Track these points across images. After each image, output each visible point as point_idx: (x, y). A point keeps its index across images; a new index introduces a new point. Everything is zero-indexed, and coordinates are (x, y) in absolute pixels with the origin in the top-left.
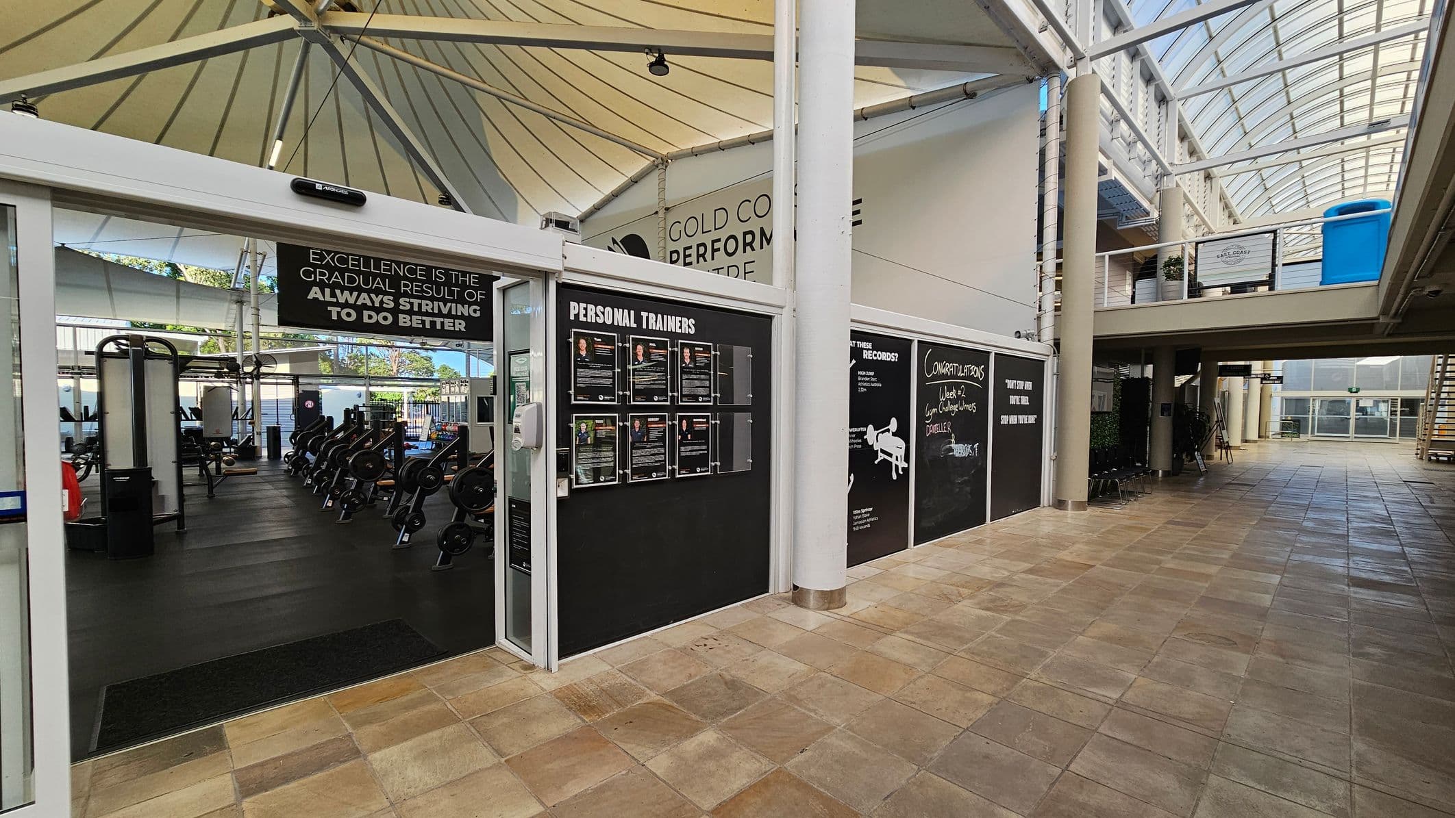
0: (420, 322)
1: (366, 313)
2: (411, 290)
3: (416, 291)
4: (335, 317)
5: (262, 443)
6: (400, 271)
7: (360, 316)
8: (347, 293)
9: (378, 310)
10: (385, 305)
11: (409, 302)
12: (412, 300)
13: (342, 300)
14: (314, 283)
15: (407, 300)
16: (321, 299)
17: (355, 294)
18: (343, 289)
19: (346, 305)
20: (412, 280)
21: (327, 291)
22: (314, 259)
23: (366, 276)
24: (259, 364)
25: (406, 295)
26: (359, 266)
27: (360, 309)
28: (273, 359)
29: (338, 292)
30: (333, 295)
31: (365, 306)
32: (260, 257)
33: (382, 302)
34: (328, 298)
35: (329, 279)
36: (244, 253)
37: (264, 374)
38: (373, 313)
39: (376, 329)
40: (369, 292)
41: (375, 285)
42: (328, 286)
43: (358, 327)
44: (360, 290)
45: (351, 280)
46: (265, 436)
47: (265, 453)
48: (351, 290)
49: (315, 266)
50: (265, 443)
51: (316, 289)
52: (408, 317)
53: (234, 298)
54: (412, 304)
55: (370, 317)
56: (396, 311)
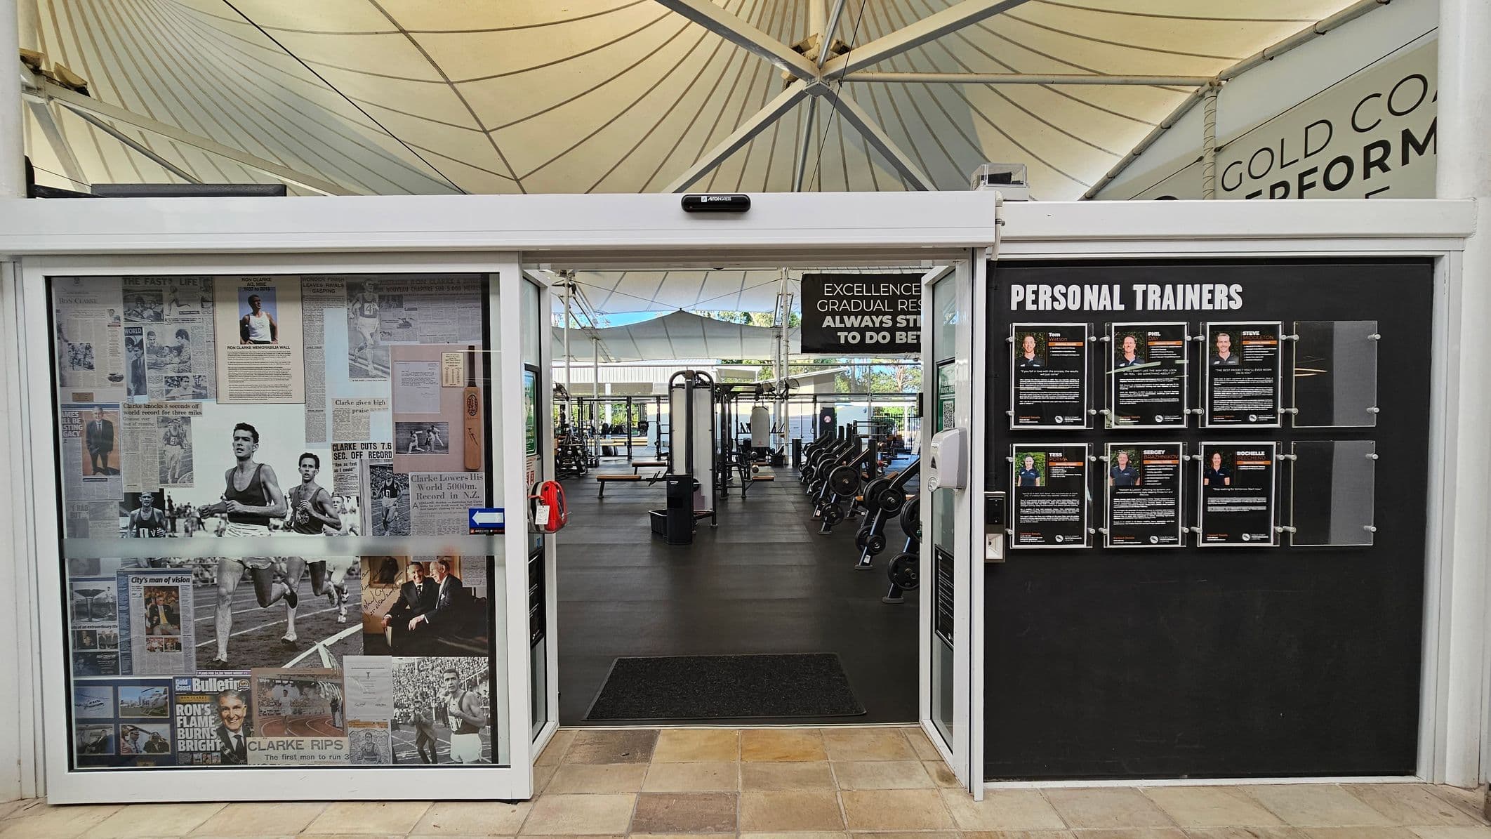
0: (915, 337)
1: (868, 334)
2: (908, 307)
3: (912, 307)
4: (842, 341)
5: (788, 452)
6: (897, 290)
7: (863, 338)
8: (853, 317)
9: (877, 331)
10: (884, 325)
11: (906, 319)
12: (908, 317)
13: (849, 325)
14: (828, 313)
15: (904, 317)
16: (833, 326)
17: (860, 317)
18: (849, 314)
19: (852, 329)
20: (907, 298)
21: (838, 318)
22: (828, 292)
23: (868, 299)
24: (787, 387)
25: (903, 312)
26: (862, 292)
27: (862, 331)
28: (796, 382)
29: (845, 318)
30: (842, 321)
31: (867, 328)
32: (790, 297)
33: (881, 322)
34: (838, 325)
35: (838, 308)
36: (780, 296)
37: (791, 395)
38: (874, 334)
39: (877, 348)
40: (870, 314)
41: (876, 307)
42: (838, 314)
43: (862, 348)
44: (863, 313)
45: (856, 306)
46: (790, 446)
47: (790, 461)
48: (856, 315)
49: (828, 298)
50: (791, 453)
51: (829, 318)
52: (904, 334)
53: (775, 334)
54: (908, 321)
55: (871, 338)
56: (893, 330)
